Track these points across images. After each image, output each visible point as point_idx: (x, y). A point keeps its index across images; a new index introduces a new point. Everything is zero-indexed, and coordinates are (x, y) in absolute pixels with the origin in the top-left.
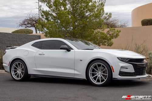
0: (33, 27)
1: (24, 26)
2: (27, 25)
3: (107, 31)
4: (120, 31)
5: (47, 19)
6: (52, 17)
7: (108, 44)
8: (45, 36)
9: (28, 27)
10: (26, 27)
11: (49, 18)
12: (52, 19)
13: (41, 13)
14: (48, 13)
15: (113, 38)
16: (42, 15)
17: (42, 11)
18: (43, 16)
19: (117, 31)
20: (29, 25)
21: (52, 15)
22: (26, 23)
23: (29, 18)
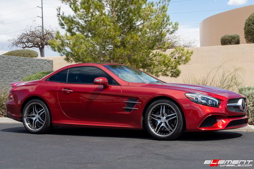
0: (37, 47)
1: (21, 45)
2: (26, 43)
3: (171, 52)
4: (192, 53)
5: (69, 30)
6: (78, 28)
7: (172, 74)
8: (65, 59)
9: (28, 47)
10: (25, 48)
11: (73, 28)
12: (79, 31)
13: (60, 21)
14: (72, 20)
15: (180, 64)
16: (62, 23)
17: (62, 17)
18: (63, 25)
19: (188, 53)
20: (30, 44)
21: (78, 23)
22: (25, 40)
23: (29, 33)
